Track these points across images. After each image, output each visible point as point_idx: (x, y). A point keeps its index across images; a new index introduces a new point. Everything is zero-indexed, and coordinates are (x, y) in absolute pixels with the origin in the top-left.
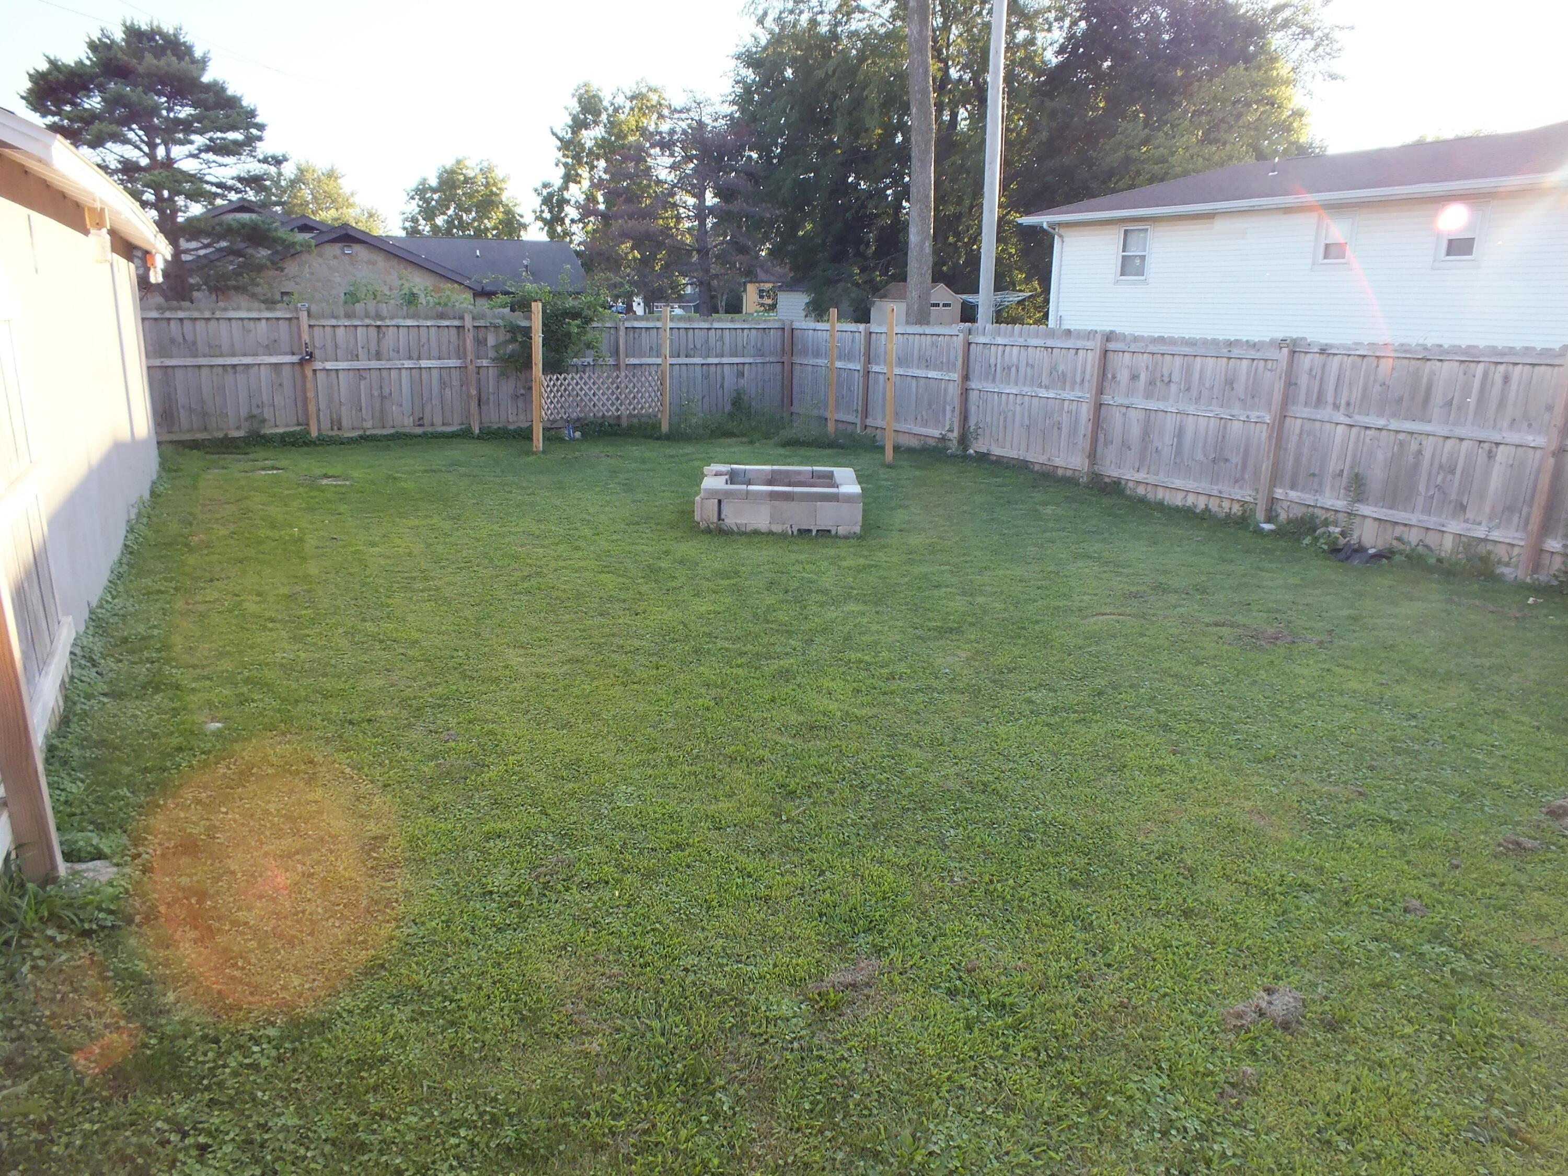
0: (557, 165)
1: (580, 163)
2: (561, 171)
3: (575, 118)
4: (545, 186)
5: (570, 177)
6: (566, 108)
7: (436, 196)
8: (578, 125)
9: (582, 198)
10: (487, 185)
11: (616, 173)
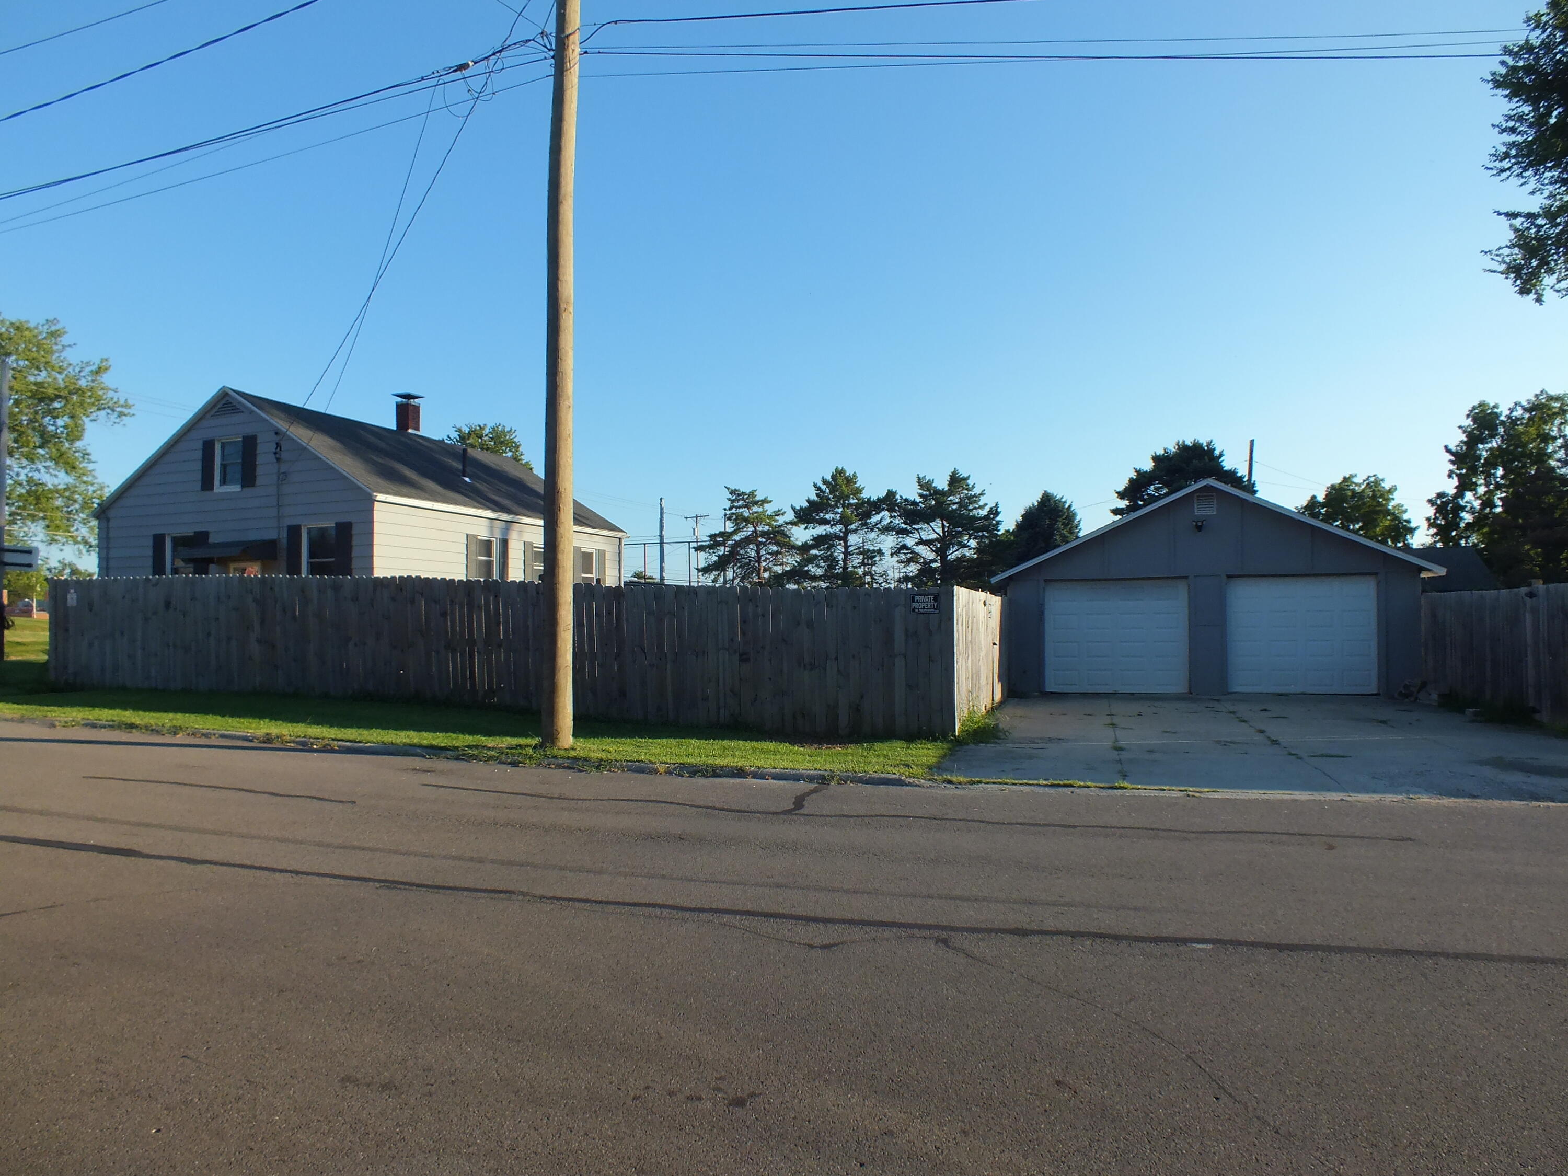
0: (1450, 476)
1: (1475, 473)
2: (1455, 482)
3: (1470, 435)
4: (1440, 495)
5: (1465, 485)
6: (1460, 427)
7: (1323, 511)
8: (1473, 440)
9: (1477, 504)
10: (1374, 497)
11: (1515, 478)
